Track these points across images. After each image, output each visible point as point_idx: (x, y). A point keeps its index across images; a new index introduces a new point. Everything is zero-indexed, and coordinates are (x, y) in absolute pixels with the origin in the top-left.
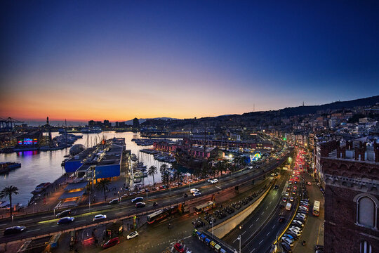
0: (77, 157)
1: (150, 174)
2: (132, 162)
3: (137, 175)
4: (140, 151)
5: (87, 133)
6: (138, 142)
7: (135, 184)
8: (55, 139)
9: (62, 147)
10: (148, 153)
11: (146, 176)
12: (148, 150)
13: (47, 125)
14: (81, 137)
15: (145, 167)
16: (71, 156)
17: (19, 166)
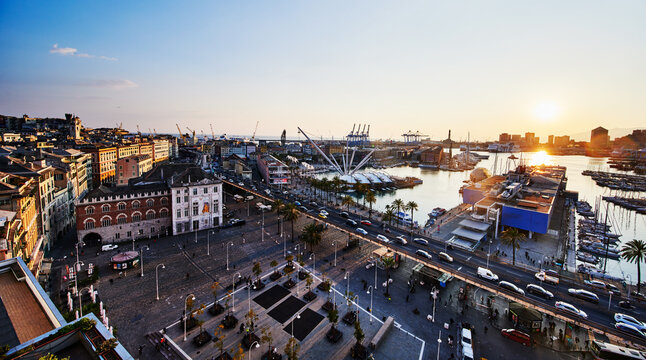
0: (478, 185)
1: (628, 256)
2: (578, 217)
3: (588, 245)
4: (604, 199)
5: (496, 151)
6: (602, 180)
7: (579, 263)
8: (455, 158)
9: (462, 169)
10: (630, 208)
11: (616, 258)
12: (632, 201)
13: (449, 139)
14: (487, 158)
15: (616, 237)
16: (471, 183)
17: (421, 182)
